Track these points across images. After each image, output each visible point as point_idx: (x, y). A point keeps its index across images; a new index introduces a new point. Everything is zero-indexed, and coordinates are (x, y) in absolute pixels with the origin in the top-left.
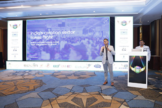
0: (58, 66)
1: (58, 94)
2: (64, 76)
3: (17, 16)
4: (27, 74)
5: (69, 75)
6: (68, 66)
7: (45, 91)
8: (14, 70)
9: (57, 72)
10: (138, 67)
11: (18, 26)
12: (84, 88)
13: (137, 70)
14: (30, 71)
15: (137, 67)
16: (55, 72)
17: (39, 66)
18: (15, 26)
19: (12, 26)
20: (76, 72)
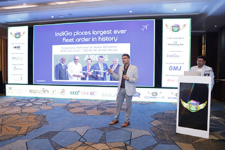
0: (77, 93)
1: (57, 145)
2: (81, 110)
3: (19, 20)
4: (31, 104)
5: (90, 108)
6: (92, 94)
7: (41, 137)
8: (14, 97)
9: (75, 102)
10: (194, 102)
11: (22, 34)
12: (104, 134)
13: (193, 106)
14: (37, 99)
15: (192, 102)
16: (72, 103)
17: (51, 92)
18: (18, 35)
19: (13, 35)
20: (103, 102)
